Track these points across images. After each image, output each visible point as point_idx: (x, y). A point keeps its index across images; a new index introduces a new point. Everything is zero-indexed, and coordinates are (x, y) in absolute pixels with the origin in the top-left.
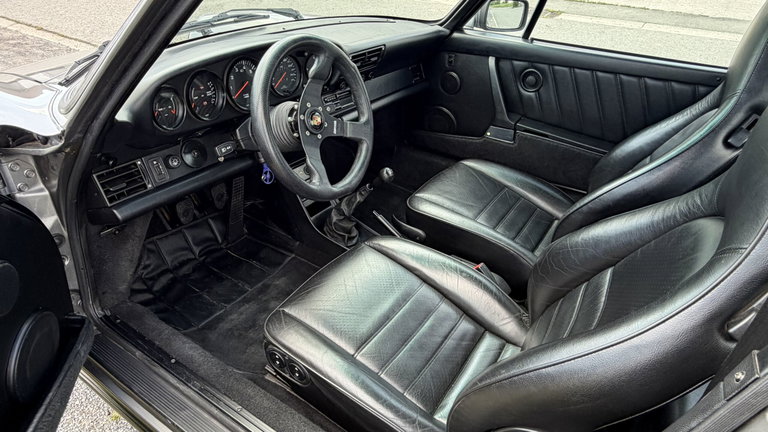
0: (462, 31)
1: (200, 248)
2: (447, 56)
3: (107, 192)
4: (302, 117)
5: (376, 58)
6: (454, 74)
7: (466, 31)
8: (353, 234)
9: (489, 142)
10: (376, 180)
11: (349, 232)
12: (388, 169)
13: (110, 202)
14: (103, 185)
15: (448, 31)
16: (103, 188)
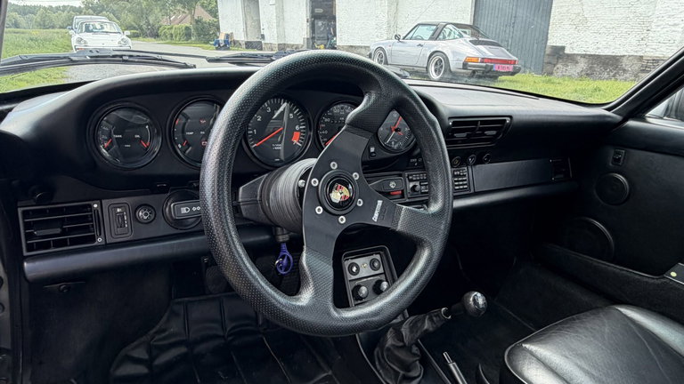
0: (643, 119)
1: (234, 324)
2: (612, 152)
3: (29, 236)
4: (315, 183)
5: (494, 132)
6: (621, 177)
7: (649, 120)
8: (413, 374)
9: (673, 287)
10: (455, 306)
11: (407, 368)
12: (479, 295)
13: (28, 250)
14: (27, 226)
15: (619, 118)
16: (25, 229)
